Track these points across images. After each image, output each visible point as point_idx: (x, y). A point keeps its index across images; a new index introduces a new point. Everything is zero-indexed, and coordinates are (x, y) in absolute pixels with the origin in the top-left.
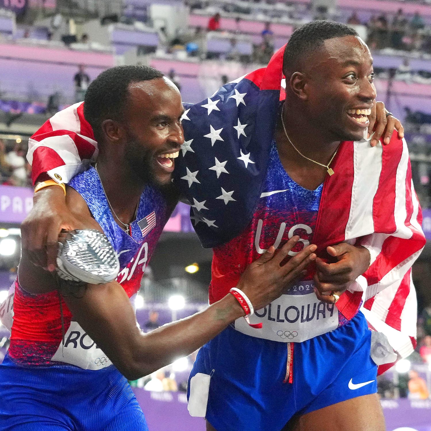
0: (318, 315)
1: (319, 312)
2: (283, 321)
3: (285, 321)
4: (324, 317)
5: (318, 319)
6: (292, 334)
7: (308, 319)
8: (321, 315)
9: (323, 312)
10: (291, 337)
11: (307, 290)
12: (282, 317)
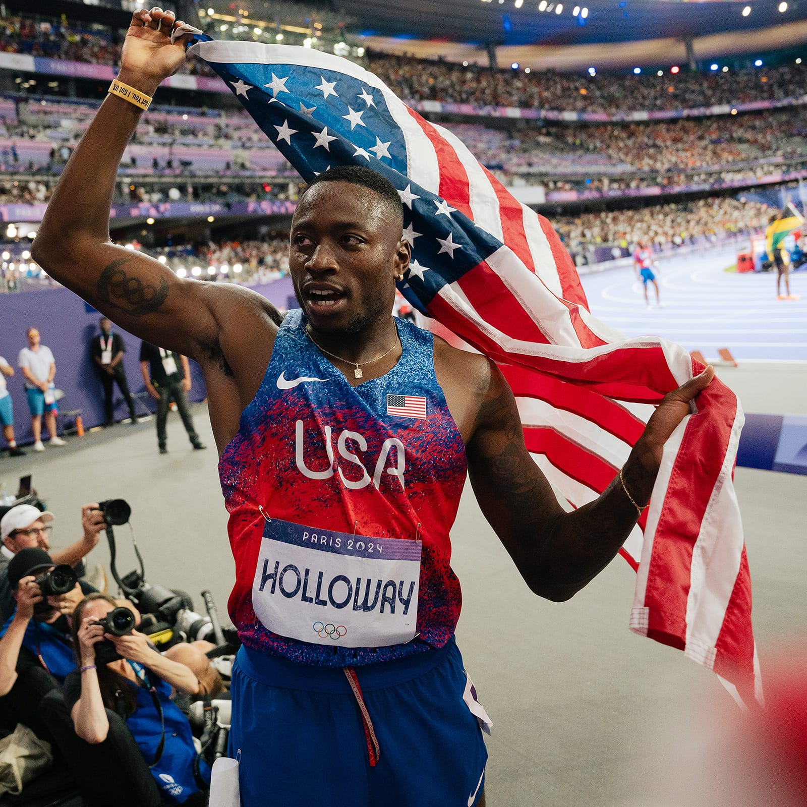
0: (383, 605)
1: (385, 599)
2: (324, 603)
3: (329, 603)
4: (393, 611)
5: (382, 612)
6: (337, 631)
7: (366, 607)
8: (387, 606)
9: (392, 602)
10: (335, 635)
11: (369, 551)
12: (324, 596)
